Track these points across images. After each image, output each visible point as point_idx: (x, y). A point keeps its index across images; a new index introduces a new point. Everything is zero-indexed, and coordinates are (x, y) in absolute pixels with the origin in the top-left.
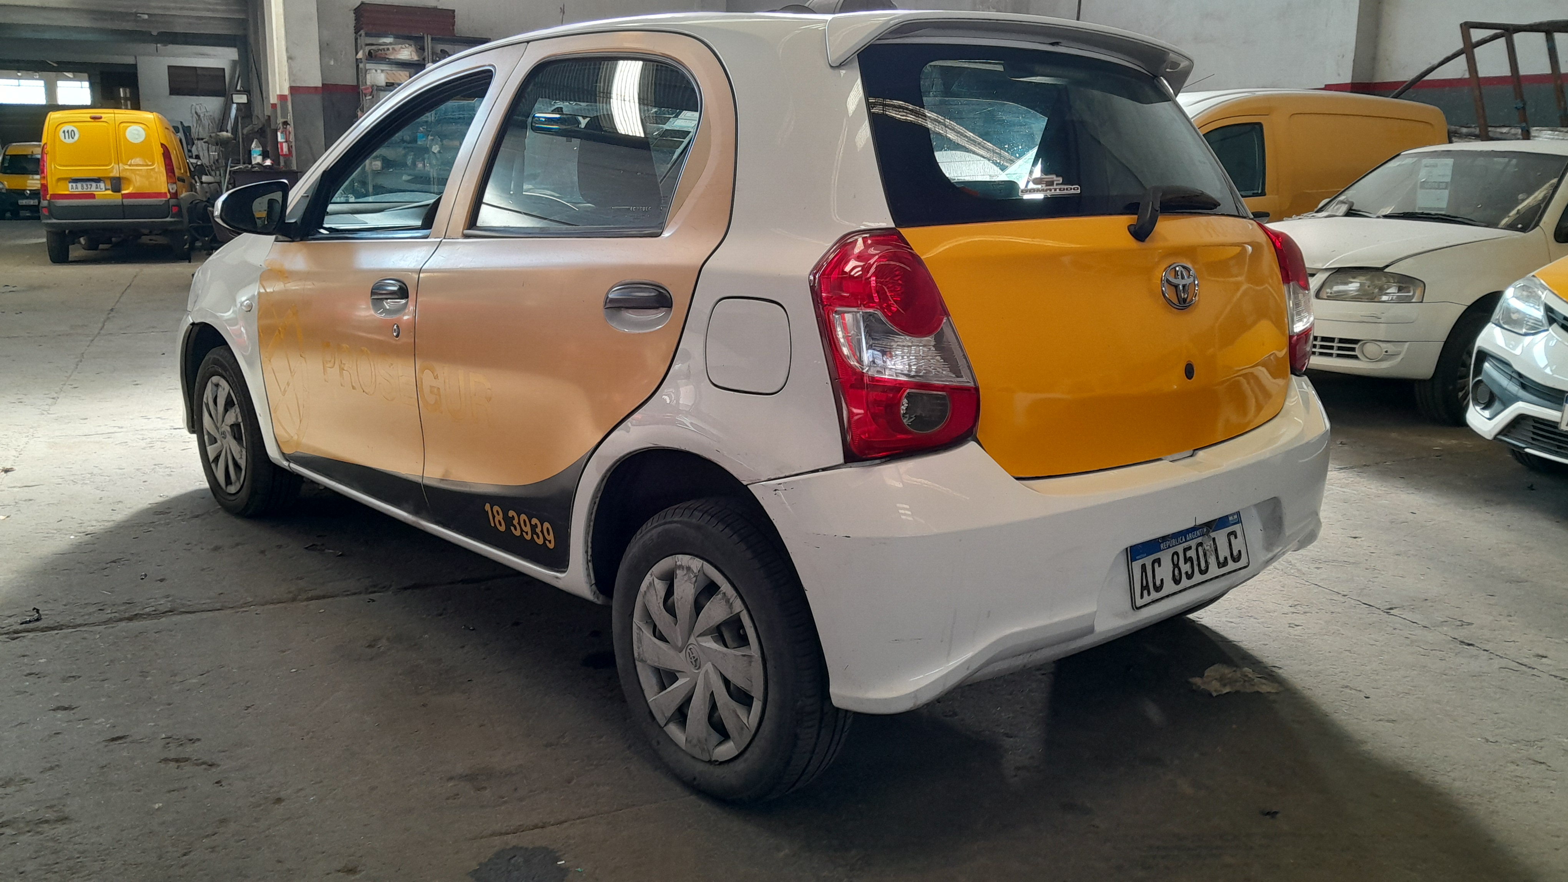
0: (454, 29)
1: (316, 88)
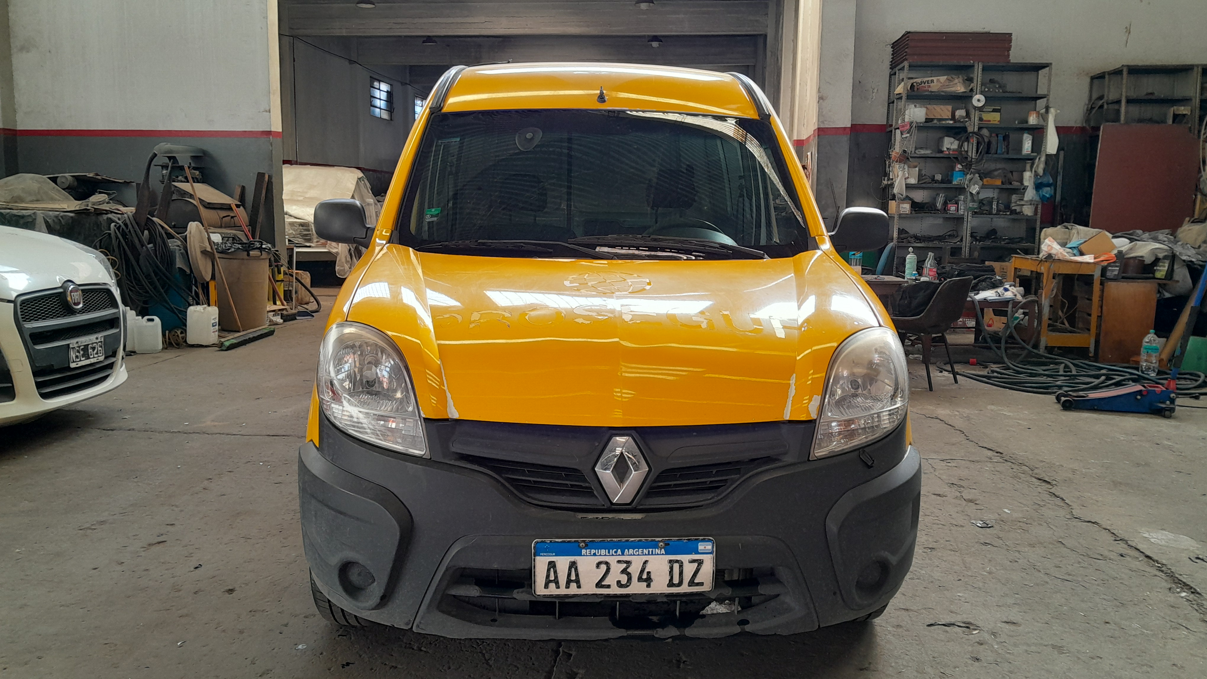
0: (1009, 55)
1: (845, 128)
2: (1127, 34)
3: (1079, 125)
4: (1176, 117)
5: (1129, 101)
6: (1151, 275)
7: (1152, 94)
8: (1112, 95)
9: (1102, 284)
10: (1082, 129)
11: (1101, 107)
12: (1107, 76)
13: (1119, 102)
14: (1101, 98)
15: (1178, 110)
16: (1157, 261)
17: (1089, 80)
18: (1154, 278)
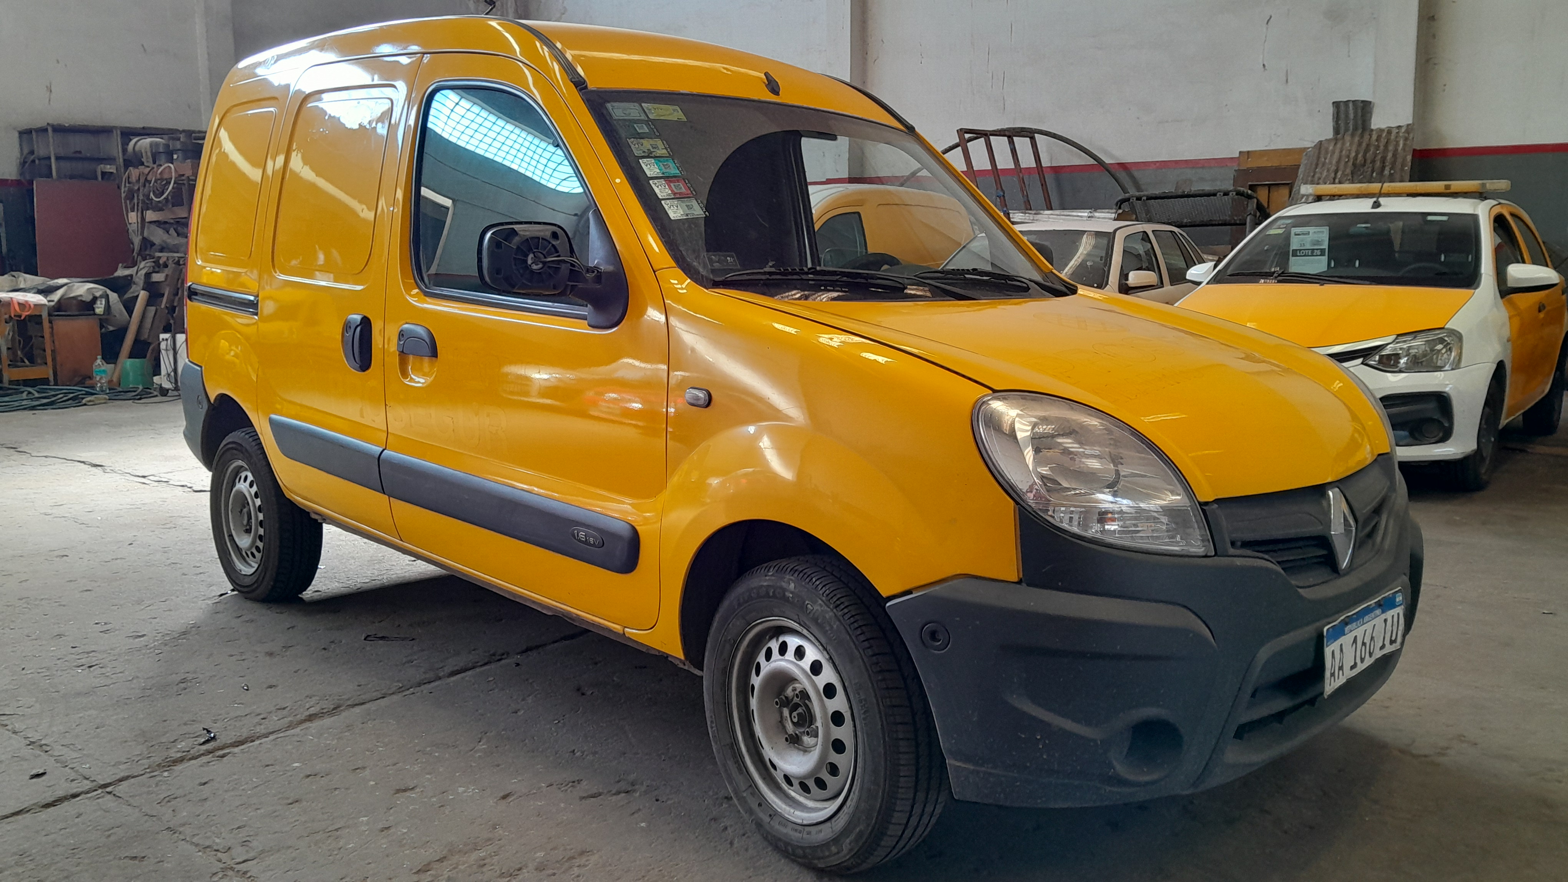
2: (49, 93)
3: (14, 178)
4: (104, 174)
5: (58, 158)
6: (92, 312)
7: (80, 152)
8: (41, 152)
9: (50, 322)
10: (18, 183)
11: (33, 161)
12: (34, 133)
13: (49, 158)
14: (32, 152)
15: (105, 168)
16: (95, 299)
17: (17, 135)
18: (95, 314)
